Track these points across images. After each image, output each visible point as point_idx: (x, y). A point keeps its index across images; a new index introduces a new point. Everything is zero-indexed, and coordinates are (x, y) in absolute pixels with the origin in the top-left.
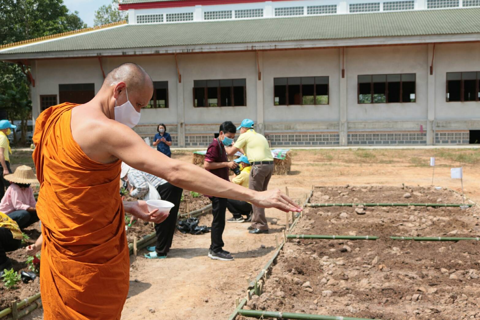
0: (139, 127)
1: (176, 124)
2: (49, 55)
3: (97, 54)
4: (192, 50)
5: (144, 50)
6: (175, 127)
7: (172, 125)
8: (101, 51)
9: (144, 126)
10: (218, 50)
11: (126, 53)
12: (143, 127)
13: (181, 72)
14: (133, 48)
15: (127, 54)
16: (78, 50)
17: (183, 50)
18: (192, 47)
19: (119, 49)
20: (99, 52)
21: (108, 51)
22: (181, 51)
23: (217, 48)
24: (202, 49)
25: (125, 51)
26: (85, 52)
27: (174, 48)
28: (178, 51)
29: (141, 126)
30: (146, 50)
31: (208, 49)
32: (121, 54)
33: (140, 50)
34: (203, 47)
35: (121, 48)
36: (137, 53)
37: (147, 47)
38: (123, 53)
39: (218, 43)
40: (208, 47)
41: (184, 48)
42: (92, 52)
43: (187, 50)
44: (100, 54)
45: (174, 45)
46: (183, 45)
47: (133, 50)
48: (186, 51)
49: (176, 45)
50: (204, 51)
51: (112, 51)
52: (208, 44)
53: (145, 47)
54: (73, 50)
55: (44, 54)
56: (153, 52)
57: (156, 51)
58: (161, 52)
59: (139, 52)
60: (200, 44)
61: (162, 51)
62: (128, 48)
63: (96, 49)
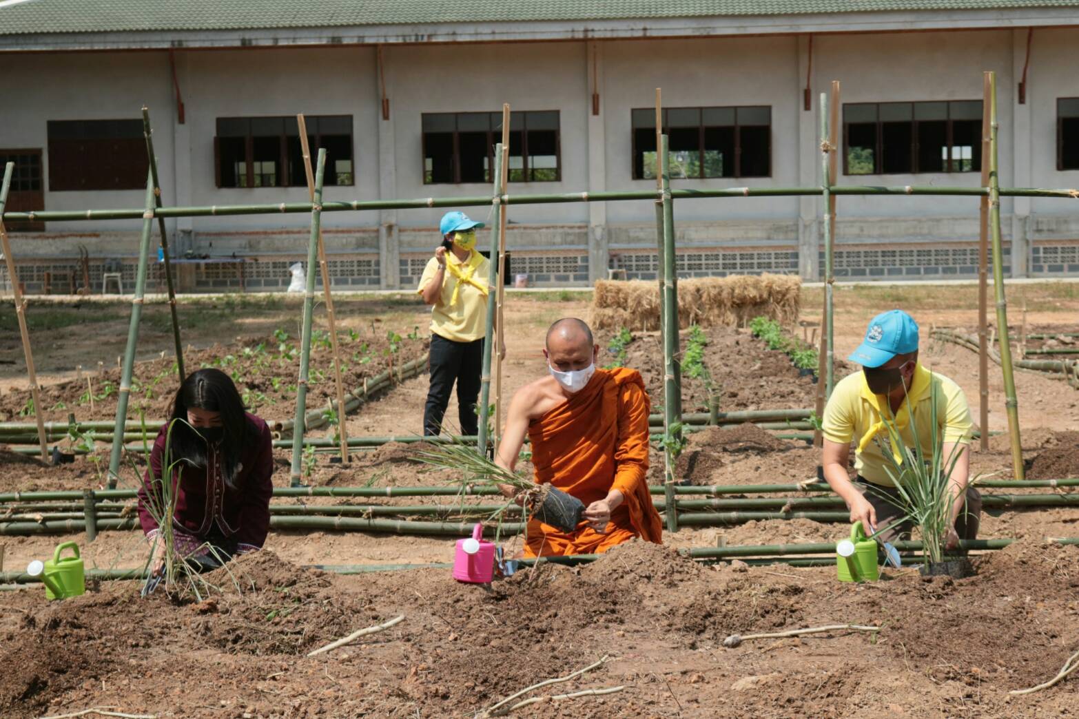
0: (274, 236)
1: (375, 228)
2: (37, 44)
3: (173, 42)
4: (430, 36)
5: (299, 34)
6: (373, 235)
7: (364, 231)
8: (182, 37)
9: (288, 232)
10: (498, 38)
11: (250, 40)
12: (284, 236)
13: (390, 93)
14: (271, 28)
15: (254, 43)
16: (118, 32)
17: (404, 36)
18: (430, 30)
19: (233, 30)
20: (177, 37)
21: (202, 36)
22: (400, 40)
23: (493, 33)
24: (454, 34)
25: (247, 36)
26: (138, 38)
27: (383, 31)
28: (392, 40)
29: (281, 233)
30: (305, 33)
31: (470, 34)
32: (238, 44)
33: (291, 34)
34: (459, 30)
35: (239, 29)
36: (281, 43)
37: (310, 27)
38: (243, 41)
39: (497, 21)
40: (471, 29)
41: (408, 31)
42: (157, 37)
43: (417, 35)
44: (180, 42)
45: (380, 24)
46: (406, 24)
47: (271, 34)
48: (413, 40)
49: (387, 24)
50: (460, 39)
51: (212, 36)
52: (471, 22)
53: (303, 27)
54: (106, 32)
55: (21, 41)
56: (324, 42)
57: (333, 38)
58: (346, 41)
59: (287, 39)
60: (452, 23)
61: (349, 38)
62: (259, 29)
63: (169, 30)
